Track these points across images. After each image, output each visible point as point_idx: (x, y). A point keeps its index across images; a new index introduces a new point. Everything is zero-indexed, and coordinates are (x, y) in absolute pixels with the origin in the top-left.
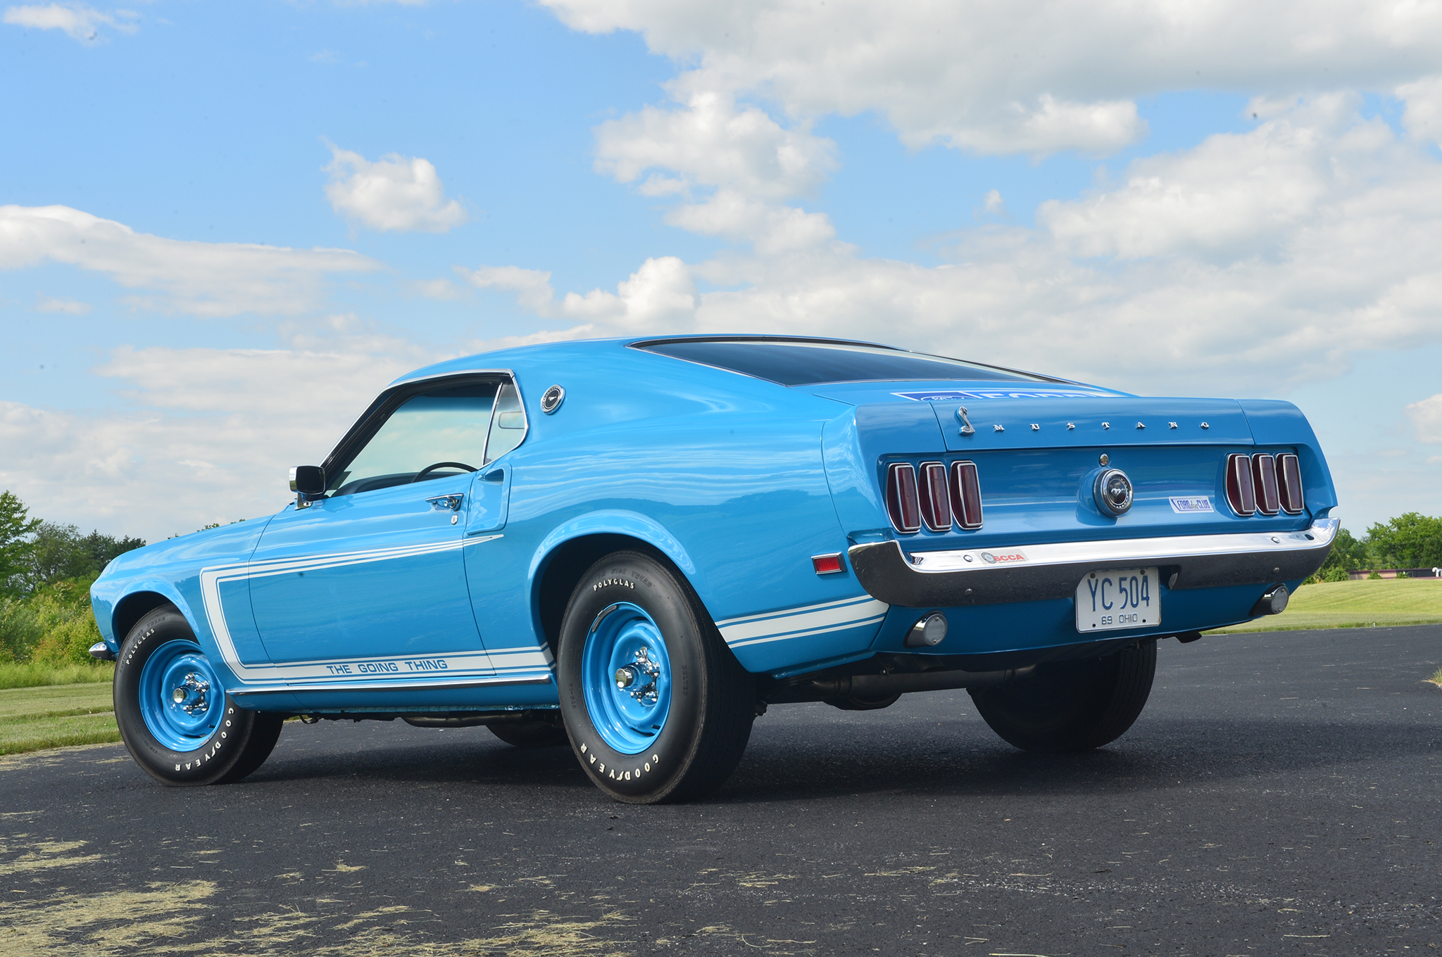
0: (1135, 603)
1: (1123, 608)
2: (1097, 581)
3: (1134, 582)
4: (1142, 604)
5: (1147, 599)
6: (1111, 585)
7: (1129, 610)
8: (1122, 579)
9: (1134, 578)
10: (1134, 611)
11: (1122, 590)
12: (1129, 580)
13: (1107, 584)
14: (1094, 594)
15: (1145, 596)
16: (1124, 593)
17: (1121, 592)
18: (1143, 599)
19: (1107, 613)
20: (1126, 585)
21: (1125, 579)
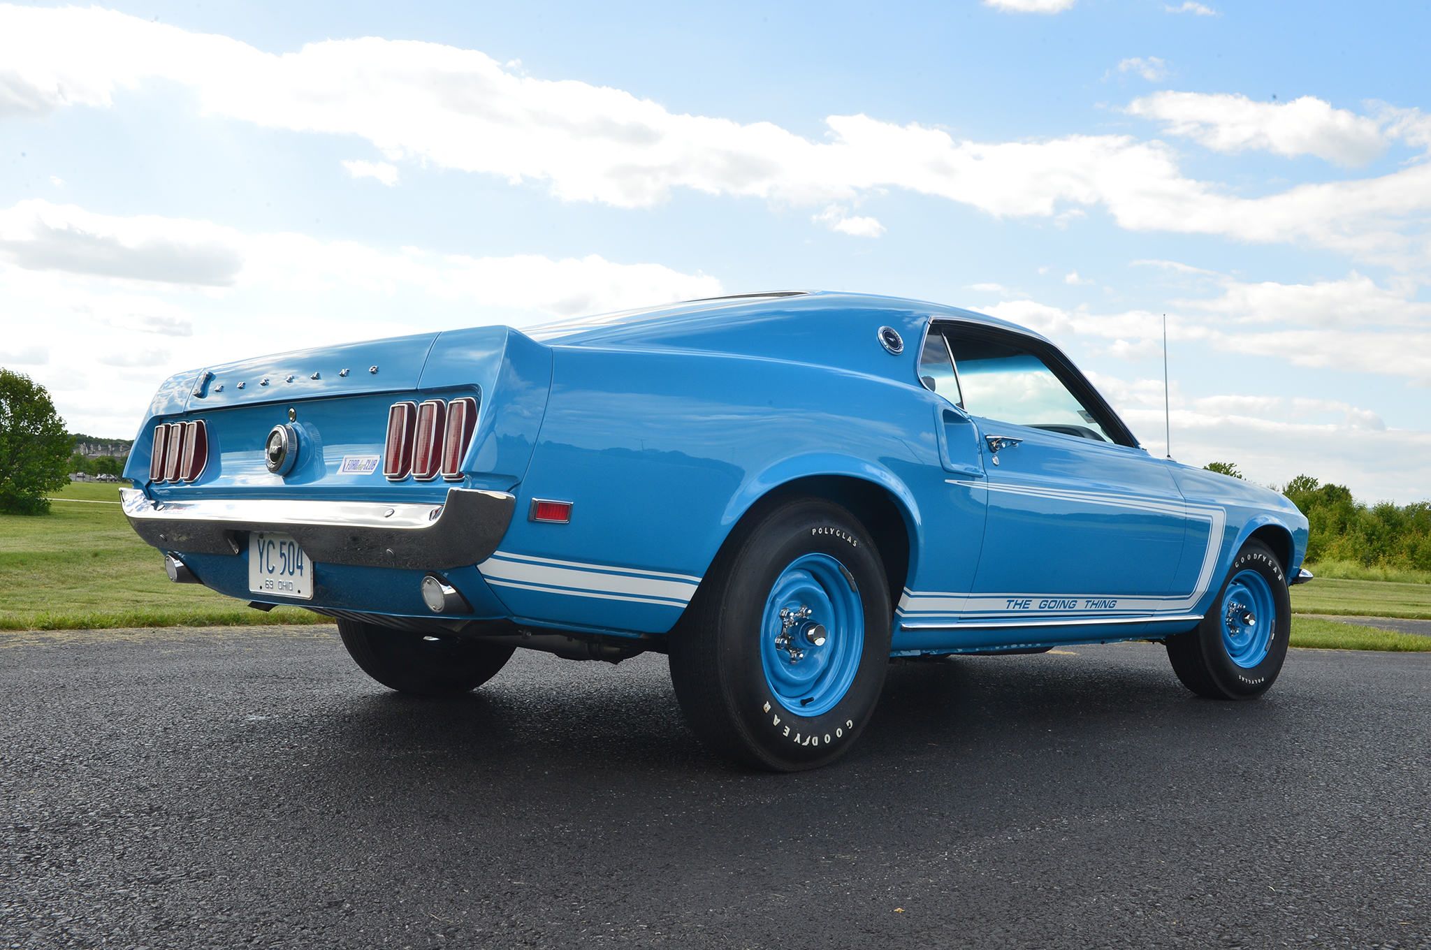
0: (291, 571)
1: (282, 574)
2: (264, 542)
3: (291, 547)
4: (297, 571)
5: (301, 568)
6: (274, 548)
7: (286, 578)
8: (283, 543)
9: (291, 544)
10: (290, 579)
11: (282, 555)
12: (288, 545)
13: (271, 546)
14: (261, 555)
15: (299, 565)
16: (283, 558)
17: (281, 557)
18: (298, 567)
19: (270, 577)
20: (285, 551)
21: (285, 543)
